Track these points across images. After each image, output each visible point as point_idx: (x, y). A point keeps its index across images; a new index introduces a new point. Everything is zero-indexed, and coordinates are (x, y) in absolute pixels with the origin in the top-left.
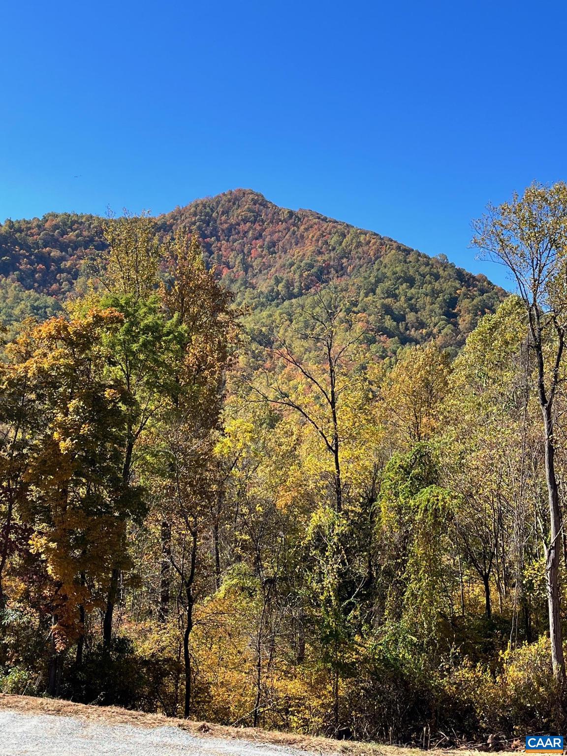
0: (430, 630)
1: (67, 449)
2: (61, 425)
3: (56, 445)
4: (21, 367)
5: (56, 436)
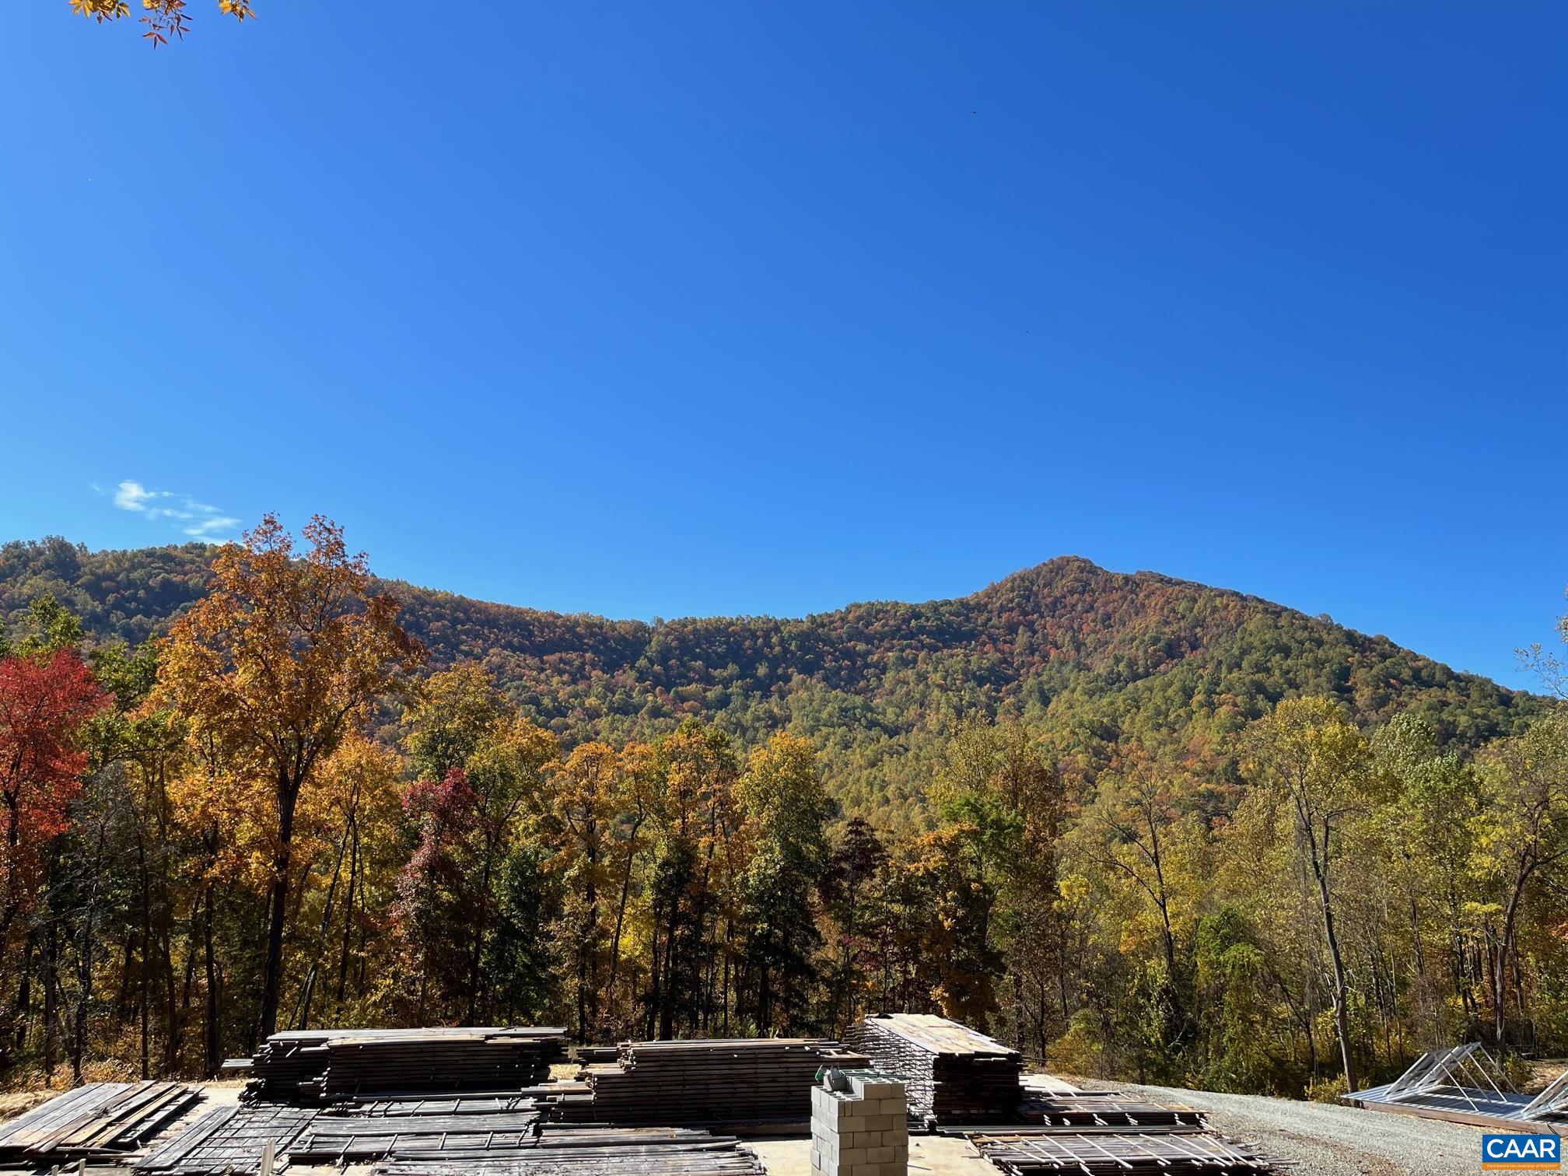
0: (1248, 1069)
1: (949, 927)
2: (943, 909)
3: (941, 923)
4: (912, 867)
5: (941, 917)
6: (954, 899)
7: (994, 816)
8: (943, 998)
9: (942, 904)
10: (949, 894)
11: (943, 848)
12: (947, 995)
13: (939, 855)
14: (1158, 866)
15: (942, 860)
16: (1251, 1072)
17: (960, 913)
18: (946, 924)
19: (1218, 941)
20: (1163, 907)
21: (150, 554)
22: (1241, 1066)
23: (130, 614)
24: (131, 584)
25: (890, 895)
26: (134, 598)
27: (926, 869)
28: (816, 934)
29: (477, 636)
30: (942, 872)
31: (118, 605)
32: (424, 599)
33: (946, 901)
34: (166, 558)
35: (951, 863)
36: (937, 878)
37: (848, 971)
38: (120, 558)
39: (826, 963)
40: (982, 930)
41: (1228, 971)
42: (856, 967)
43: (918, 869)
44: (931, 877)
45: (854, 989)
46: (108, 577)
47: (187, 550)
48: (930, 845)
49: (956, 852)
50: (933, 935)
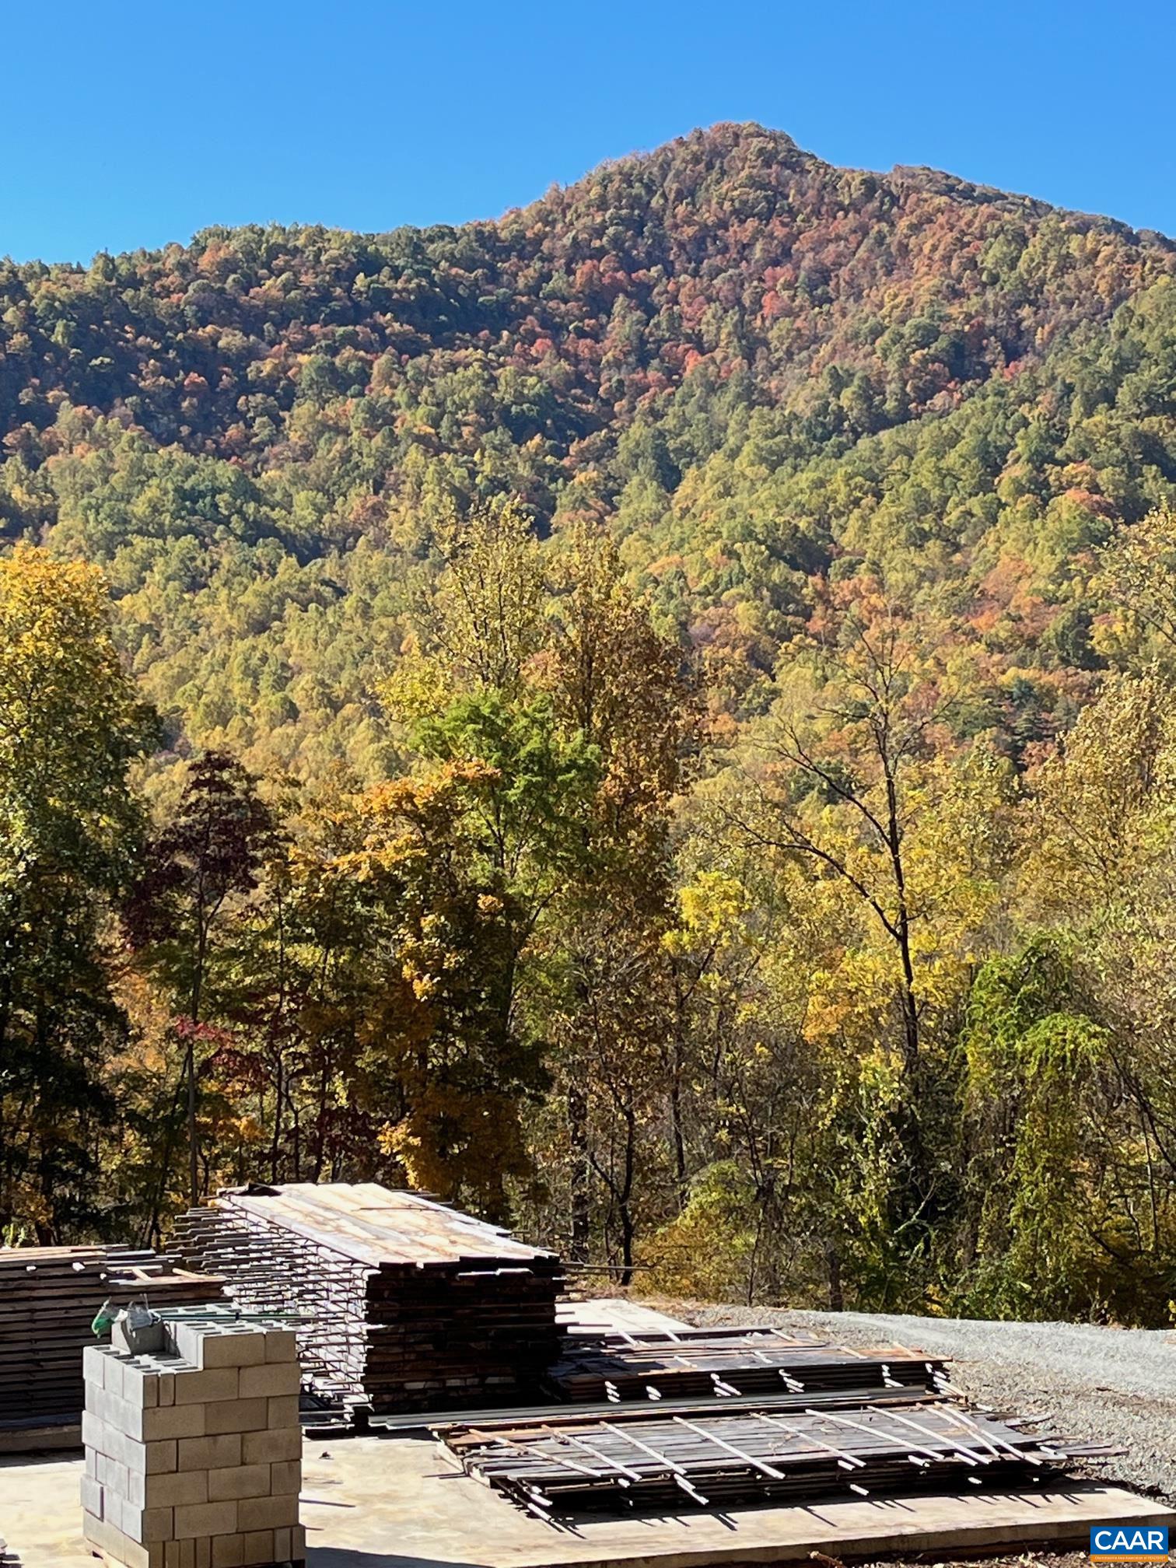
0: (1057, 1271)
1: (426, 993)
2: (413, 954)
3: (408, 985)
4: (343, 862)
5: (407, 972)
6: (439, 931)
7: (533, 745)
8: (408, 1149)
9: (410, 942)
10: (427, 923)
11: (414, 817)
12: (416, 1141)
13: (406, 831)
14: (895, 851)
15: (414, 845)
16: (1062, 1277)
17: (451, 961)
18: (418, 987)
19: (1014, 1010)
20: (902, 939)
22: (1044, 1267)
25: (291, 926)
27: (376, 867)
28: (117, 1018)
30: (412, 872)
33: (419, 935)
35: (434, 852)
36: (400, 887)
37: (189, 1096)
39: (137, 1081)
40: (502, 999)
41: (1030, 1072)
42: (211, 1086)
43: (357, 868)
44: (385, 885)
45: (204, 1134)
48: (387, 812)
49: (445, 827)
50: (388, 1013)
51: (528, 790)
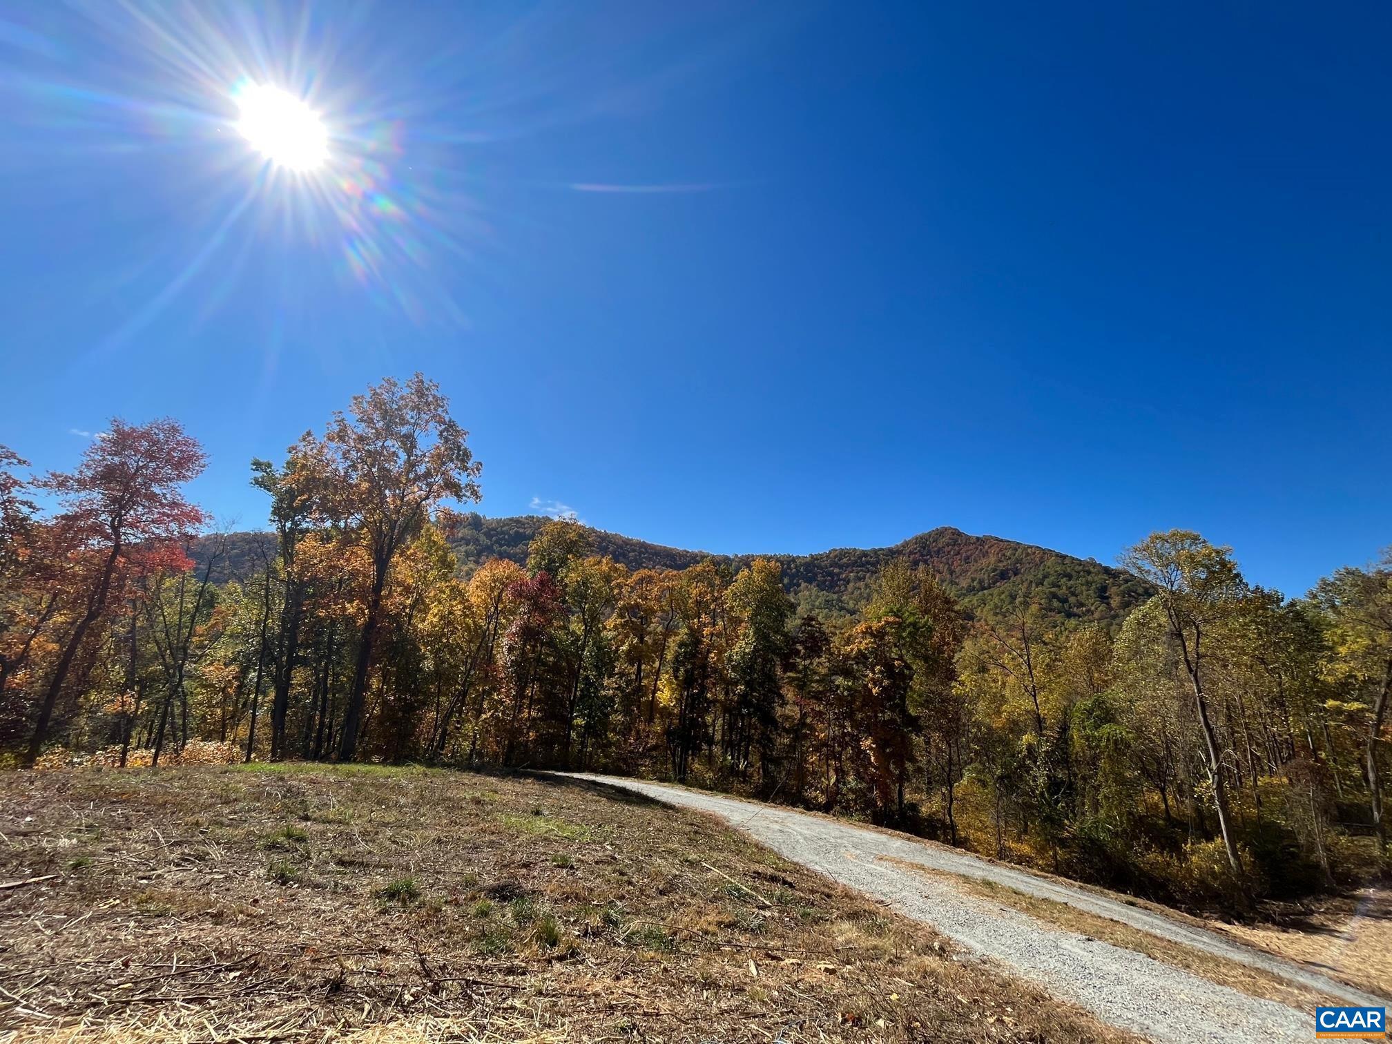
1: (877, 693)
2: (872, 679)
3: (870, 690)
4: (848, 649)
5: (870, 685)
6: (881, 672)
8: (870, 748)
9: (871, 675)
10: (877, 669)
11: (872, 634)
12: (873, 746)
13: (869, 639)
14: (1030, 668)
15: (870, 642)
17: (886, 683)
18: (874, 691)
19: (1092, 721)
20: (1035, 696)
21: (511, 520)
23: (501, 546)
24: (503, 533)
25: (834, 671)
26: (504, 538)
27: (859, 650)
28: (781, 697)
29: (650, 559)
30: (871, 653)
31: (496, 542)
32: (627, 542)
33: (874, 673)
34: (518, 521)
35: (878, 645)
36: (867, 659)
37: (803, 724)
38: (499, 521)
39: (787, 718)
41: (1103, 744)
42: (808, 720)
43: (852, 650)
44: (861, 657)
45: (806, 736)
46: (493, 529)
47: (526, 518)
48: (863, 632)
49: (882, 639)
50: (864, 700)
51: (910, 633)
